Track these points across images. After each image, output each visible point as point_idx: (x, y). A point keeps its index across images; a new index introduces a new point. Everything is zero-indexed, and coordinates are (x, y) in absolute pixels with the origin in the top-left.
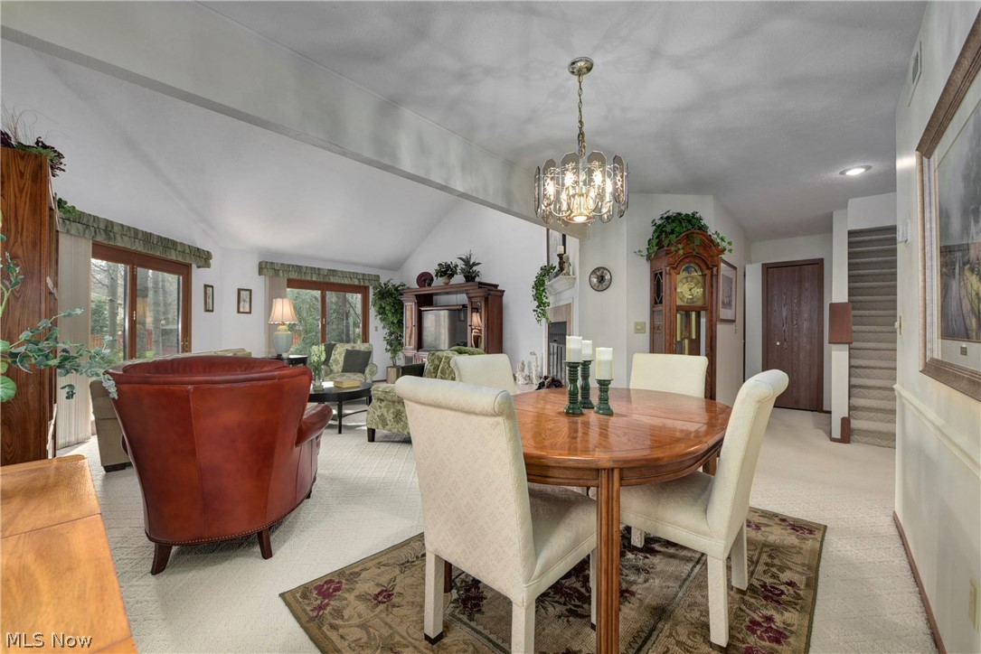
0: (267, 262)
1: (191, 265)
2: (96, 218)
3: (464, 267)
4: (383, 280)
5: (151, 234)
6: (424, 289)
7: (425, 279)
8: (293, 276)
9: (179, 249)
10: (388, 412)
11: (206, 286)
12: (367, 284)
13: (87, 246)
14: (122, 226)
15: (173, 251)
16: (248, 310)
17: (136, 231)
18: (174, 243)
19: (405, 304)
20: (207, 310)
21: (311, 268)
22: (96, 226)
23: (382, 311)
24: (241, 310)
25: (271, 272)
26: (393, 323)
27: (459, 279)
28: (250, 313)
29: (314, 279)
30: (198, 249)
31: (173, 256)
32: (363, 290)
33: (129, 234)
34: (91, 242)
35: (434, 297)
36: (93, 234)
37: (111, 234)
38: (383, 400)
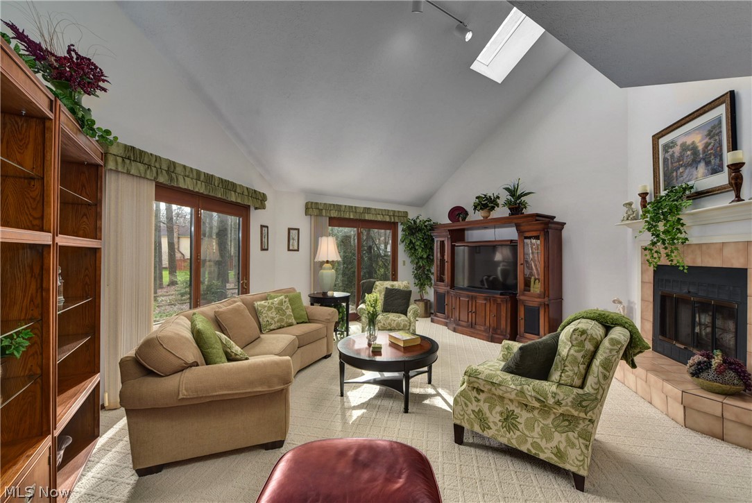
0: (312, 203)
1: (249, 206)
2: (158, 158)
3: (509, 197)
4: (411, 216)
5: (212, 176)
6: (458, 223)
7: (457, 213)
8: (334, 214)
9: (238, 190)
10: (491, 410)
11: (262, 226)
12: (397, 221)
13: (150, 189)
14: (184, 167)
15: (233, 193)
16: (296, 248)
17: (198, 172)
18: (234, 185)
19: (435, 240)
20: (263, 249)
21: (349, 206)
22: (158, 166)
23: (412, 248)
24: (291, 248)
25: (316, 212)
26: (421, 258)
27: (502, 212)
28: (298, 250)
29: (352, 217)
30: (255, 191)
31: (233, 198)
32: (392, 226)
33: (191, 176)
34: (154, 184)
35: (466, 232)
36: (155, 174)
37: (174, 175)
38: (483, 391)
